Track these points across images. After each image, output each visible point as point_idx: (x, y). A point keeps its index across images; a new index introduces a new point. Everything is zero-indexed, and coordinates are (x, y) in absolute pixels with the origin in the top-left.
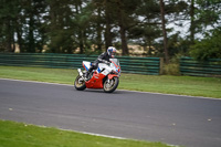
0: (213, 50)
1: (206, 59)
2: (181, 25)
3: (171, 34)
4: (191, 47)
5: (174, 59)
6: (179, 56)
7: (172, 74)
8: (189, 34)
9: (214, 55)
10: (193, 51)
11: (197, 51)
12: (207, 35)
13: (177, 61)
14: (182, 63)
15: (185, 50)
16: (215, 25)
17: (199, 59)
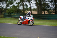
0: (12, 11)
1: (10, 14)
2: (4, 5)
3: (1, 7)
4: (7, 10)
5: (2, 14)
6: (4, 13)
7: (2, 18)
8: (6, 7)
9: (12, 13)
10: (7, 12)
11: (8, 11)
12: (11, 7)
13: (3, 14)
14: (4, 15)
15: (5, 11)
16: (13, 5)
17: (9, 14)
